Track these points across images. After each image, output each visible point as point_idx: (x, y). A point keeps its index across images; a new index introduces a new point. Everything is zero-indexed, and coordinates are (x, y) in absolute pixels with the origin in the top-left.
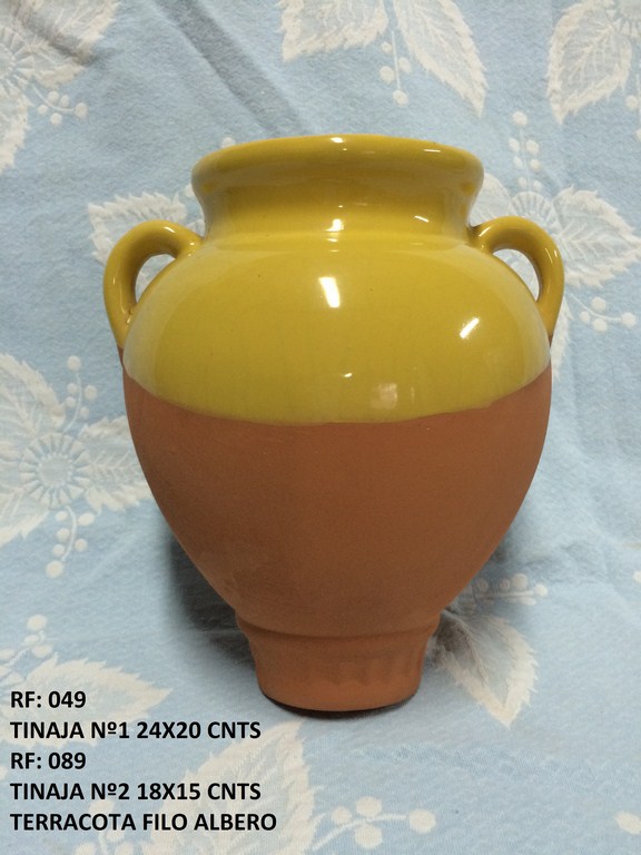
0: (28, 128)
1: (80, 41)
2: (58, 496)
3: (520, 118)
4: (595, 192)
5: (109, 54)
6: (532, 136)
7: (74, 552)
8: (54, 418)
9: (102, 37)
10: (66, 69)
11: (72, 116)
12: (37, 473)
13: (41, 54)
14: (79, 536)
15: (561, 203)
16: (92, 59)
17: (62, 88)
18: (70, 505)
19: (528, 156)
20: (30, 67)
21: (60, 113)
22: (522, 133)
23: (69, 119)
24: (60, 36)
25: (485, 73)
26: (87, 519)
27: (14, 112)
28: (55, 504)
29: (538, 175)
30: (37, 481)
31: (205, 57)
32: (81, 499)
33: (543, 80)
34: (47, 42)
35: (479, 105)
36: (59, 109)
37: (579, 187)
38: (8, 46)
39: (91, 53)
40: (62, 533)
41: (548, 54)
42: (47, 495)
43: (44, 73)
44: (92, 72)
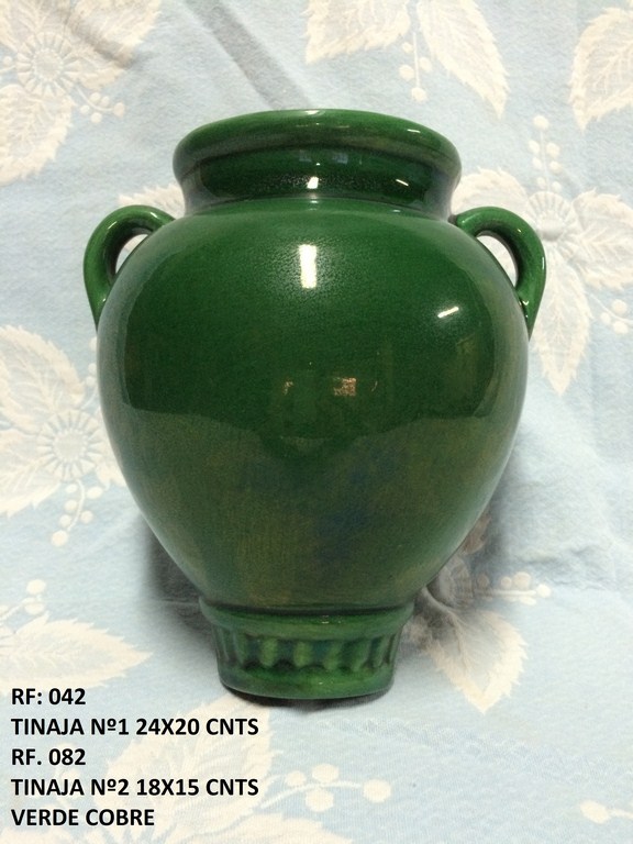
0: (71, 125)
1: (121, 45)
2: (70, 470)
3: (541, 121)
4: (618, 196)
5: (147, 58)
6: (552, 139)
7: (80, 523)
8: (74, 396)
9: (141, 42)
10: (108, 72)
11: (112, 115)
12: (53, 447)
13: (87, 59)
14: (85, 508)
15: (582, 204)
16: (131, 62)
17: (103, 90)
18: (81, 479)
19: (549, 158)
20: (76, 71)
21: (101, 112)
22: (542, 136)
23: (108, 118)
24: (104, 41)
25: (507, 78)
26: (95, 493)
27: (59, 112)
28: (67, 477)
29: (558, 176)
30: (52, 455)
31: (236, 60)
32: (92, 474)
33: (566, 86)
34: (93, 48)
35: (499, 108)
36: (99, 108)
37: (601, 190)
38: (58, 52)
39: (131, 56)
40: (70, 505)
41: (572, 62)
42: (60, 468)
43: (88, 75)
44: (130, 74)
